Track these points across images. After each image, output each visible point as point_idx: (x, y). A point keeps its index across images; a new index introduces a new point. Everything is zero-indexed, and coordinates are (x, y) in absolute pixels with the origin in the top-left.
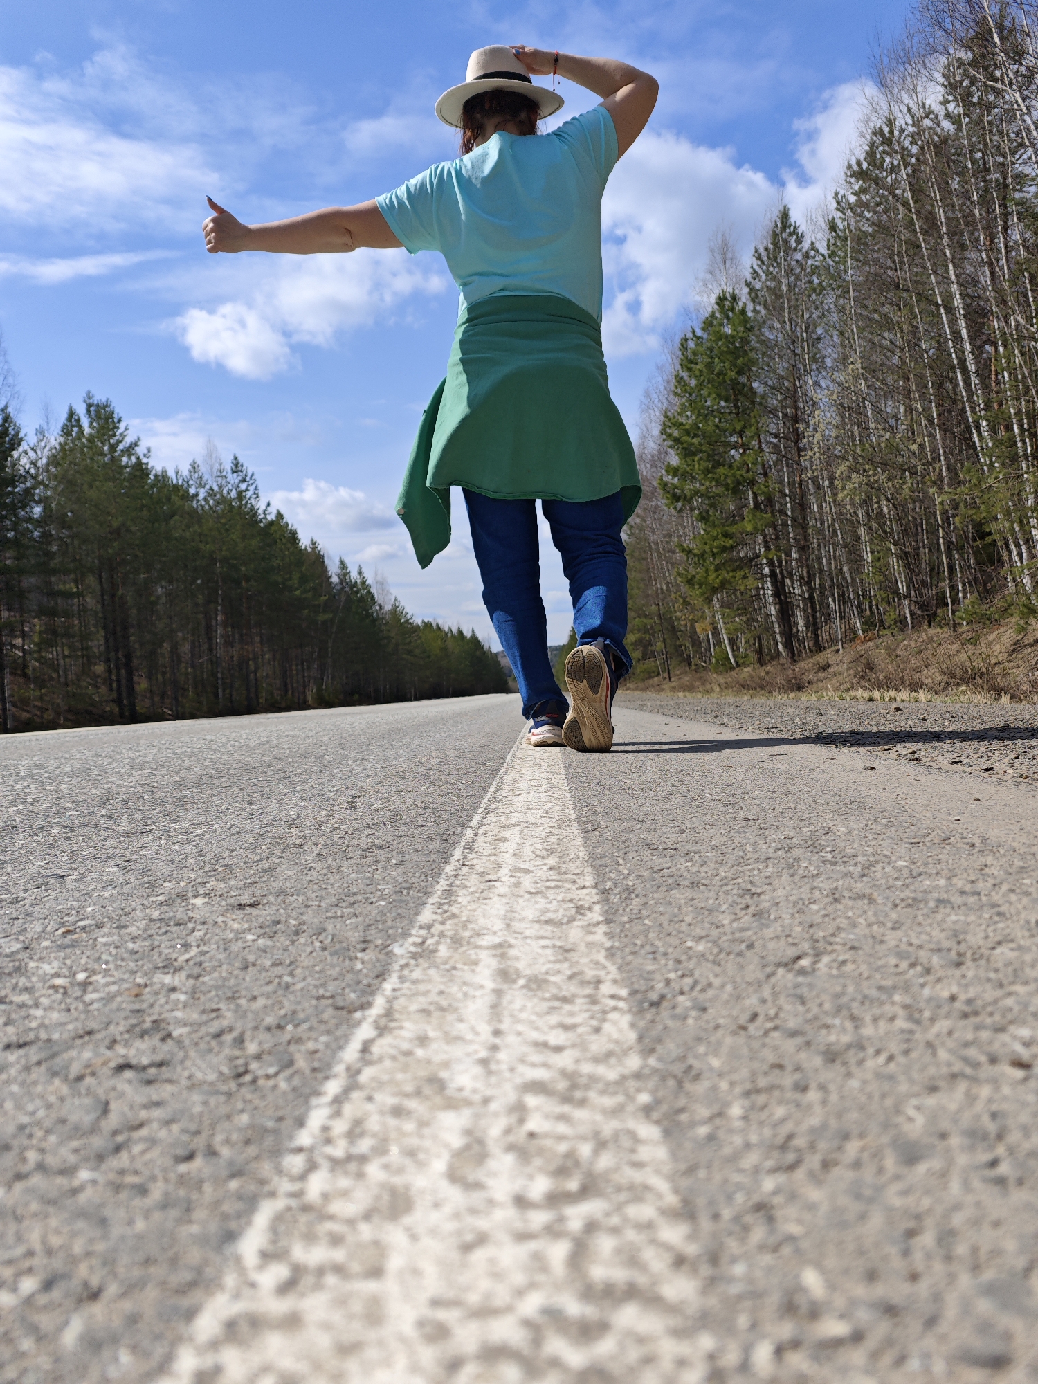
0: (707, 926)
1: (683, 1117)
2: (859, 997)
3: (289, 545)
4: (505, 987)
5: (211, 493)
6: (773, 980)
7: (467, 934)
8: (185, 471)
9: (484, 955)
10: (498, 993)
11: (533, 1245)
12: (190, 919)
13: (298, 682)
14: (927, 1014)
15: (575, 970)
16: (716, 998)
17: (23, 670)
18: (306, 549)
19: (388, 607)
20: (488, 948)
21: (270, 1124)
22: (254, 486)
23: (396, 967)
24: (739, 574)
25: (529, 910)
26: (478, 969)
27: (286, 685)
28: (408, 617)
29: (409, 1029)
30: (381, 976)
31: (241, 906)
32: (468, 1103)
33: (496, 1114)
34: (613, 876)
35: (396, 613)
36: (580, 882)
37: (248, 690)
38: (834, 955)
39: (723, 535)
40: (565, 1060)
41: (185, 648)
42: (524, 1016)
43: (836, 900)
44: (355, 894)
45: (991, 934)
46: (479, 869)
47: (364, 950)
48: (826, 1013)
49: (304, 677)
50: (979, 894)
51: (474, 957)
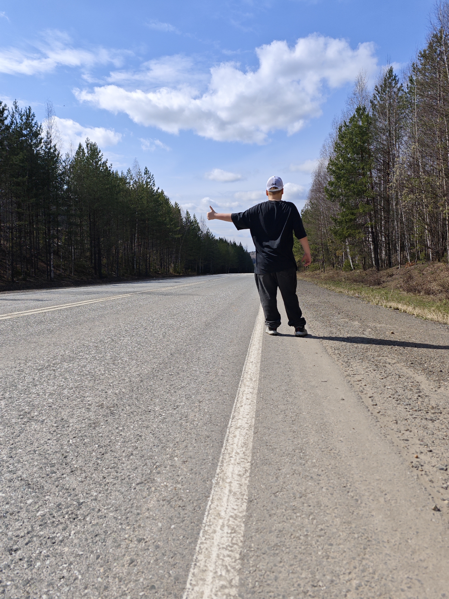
3: (166, 205)
5: (135, 182)
8: (125, 172)
13: (166, 263)
17: (58, 253)
18: (173, 206)
19: (205, 232)
22: (153, 180)
24: (357, 231)
25: (237, 470)
26: (226, 489)
28: (213, 236)
29: (215, 503)
30: (211, 489)
33: (226, 520)
35: (208, 235)
36: (248, 460)
39: (351, 214)
42: (232, 502)
49: (169, 261)
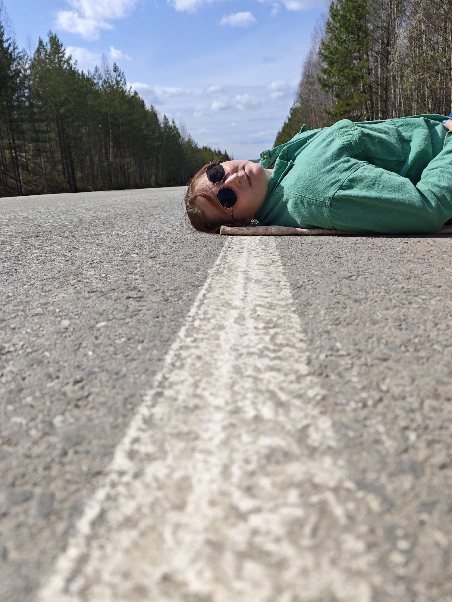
0: (320, 267)
1: (306, 313)
2: (370, 287)
3: (140, 108)
4: (248, 282)
5: (105, 82)
6: (341, 282)
7: (233, 268)
8: (92, 71)
9: (240, 274)
10: (246, 283)
11: (260, 336)
12: (134, 261)
13: (146, 175)
14: (392, 291)
15: (272, 278)
16: (320, 286)
17: (27, 168)
18: (148, 110)
19: (186, 139)
20: (241, 272)
21: (180, 311)
22: (124, 78)
23: (210, 276)
25: (255, 262)
26: (238, 277)
27: (141, 176)
28: (196, 144)
29: (217, 292)
30: (206, 278)
31: (151, 258)
32: (238, 308)
33: (247, 311)
34: (286, 252)
35: (190, 142)
36: (274, 253)
37: (125, 178)
38: (364, 276)
39: (346, 105)
40: (269, 300)
41: (96, 159)
42: (255, 289)
43: (369, 260)
44: (191, 255)
45: (424, 271)
46: (235, 248)
47: (198, 271)
48: (357, 291)
49: (149, 172)
50: (424, 259)
51: (236, 274)
